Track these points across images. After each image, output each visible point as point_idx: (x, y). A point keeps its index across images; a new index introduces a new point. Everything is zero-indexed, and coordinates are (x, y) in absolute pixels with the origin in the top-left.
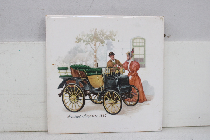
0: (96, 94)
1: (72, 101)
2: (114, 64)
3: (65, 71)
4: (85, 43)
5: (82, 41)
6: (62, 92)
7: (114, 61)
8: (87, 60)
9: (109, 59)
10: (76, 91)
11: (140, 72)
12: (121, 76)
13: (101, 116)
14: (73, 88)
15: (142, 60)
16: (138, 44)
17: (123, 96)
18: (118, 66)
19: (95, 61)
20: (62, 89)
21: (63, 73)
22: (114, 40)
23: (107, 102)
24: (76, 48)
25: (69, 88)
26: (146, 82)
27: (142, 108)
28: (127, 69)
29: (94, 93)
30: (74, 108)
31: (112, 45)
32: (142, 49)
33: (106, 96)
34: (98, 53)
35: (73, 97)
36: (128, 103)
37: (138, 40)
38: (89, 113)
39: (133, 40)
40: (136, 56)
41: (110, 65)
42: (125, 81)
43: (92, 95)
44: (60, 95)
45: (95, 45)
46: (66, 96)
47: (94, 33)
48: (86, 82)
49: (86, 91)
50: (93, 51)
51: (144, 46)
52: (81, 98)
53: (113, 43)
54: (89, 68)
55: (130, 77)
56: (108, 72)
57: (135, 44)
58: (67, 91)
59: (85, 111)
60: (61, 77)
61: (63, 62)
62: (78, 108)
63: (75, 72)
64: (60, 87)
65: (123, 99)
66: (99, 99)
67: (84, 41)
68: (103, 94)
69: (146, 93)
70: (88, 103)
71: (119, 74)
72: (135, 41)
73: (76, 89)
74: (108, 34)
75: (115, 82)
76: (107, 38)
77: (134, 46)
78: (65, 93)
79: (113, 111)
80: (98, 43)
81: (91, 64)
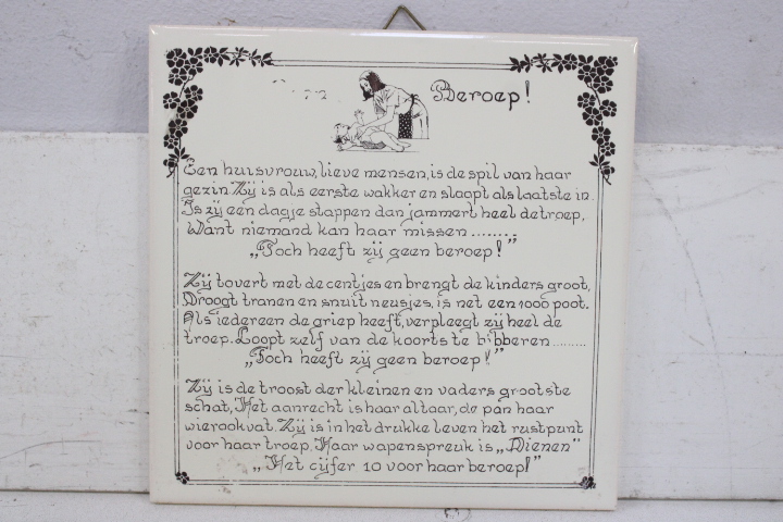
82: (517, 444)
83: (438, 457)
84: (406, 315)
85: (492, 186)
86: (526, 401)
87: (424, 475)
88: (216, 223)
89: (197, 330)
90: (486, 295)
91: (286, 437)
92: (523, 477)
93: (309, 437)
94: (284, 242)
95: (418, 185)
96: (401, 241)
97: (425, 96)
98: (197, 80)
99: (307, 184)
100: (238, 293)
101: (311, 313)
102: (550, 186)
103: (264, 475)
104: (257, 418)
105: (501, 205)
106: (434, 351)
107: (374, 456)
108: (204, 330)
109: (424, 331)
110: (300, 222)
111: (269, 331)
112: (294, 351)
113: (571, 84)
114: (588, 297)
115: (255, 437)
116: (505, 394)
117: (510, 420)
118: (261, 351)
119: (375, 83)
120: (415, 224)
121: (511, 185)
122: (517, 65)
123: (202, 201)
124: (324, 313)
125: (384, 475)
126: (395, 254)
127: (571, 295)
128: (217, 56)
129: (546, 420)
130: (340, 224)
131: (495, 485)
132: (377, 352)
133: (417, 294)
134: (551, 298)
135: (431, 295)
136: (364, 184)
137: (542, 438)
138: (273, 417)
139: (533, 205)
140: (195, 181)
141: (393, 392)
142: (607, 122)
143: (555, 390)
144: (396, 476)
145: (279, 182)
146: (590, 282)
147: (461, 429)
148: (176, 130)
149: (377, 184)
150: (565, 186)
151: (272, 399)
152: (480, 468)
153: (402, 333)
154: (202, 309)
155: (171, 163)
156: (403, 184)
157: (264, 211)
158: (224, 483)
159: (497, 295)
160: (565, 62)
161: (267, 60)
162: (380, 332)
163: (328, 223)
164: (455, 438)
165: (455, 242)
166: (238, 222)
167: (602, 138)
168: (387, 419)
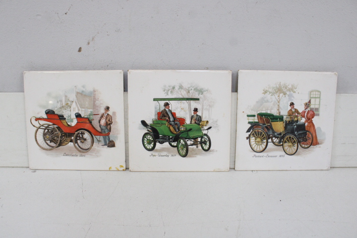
0: (277, 138)
1: (257, 143)
2: (293, 113)
3: (253, 118)
4: (271, 94)
5: (268, 93)
6: (250, 135)
7: (293, 110)
8: (272, 109)
9: (289, 108)
10: (261, 135)
11: (315, 120)
12: (299, 123)
13: (280, 156)
14: (258, 132)
15: (317, 109)
16: (314, 96)
17: (300, 140)
18: (296, 114)
19: (278, 110)
20: (249, 133)
21: (251, 119)
22: (295, 92)
23: (285, 145)
24: (263, 99)
25: (255, 132)
26: (319, 128)
27: (315, 150)
28: (304, 117)
29: (276, 137)
30: (258, 150)
31: (293, 97)
32: (318, 100)
33: (285, 139)
34: (281, 102)
35: (258, 140)
36: (303, 146)
37: (314, 93)
38: (271, 154)
39: (311, 92)
40: (312, 106)
41: (291, 114)
42: (302, 127)
43: (274, 138)
45: (279, 96)
46: (253, 139)
47: (278, 86)
48: (270, 128)
49: (269, 135)
50: (277, 102)
51: (320, 98)
52: (265, 141)
53: (294, 95)
54: (272, 115)
55: (306, 124)
56: (288, 120)
57: (312, 96)
58: (253, 134)
59: (267, 152)
60: (249, 123)
61: (252, 110)
62: (262, 149)
63: (261, 119)
64: (248, 131)
65: (299, 142)
66: (280, 142)
67: (270, 93)
68: (283, 137)
69: (319, 138)
70: (270, 145)
71: (297, 121)
72: (312, 93)
73: (261, 133)
74: (290, 87)
75: (293, 128)
76: (289, 90)
77: (311, 98)
78: (252, 136)
79: (291, 152)
80: (281, 95)
81: (275, 112)
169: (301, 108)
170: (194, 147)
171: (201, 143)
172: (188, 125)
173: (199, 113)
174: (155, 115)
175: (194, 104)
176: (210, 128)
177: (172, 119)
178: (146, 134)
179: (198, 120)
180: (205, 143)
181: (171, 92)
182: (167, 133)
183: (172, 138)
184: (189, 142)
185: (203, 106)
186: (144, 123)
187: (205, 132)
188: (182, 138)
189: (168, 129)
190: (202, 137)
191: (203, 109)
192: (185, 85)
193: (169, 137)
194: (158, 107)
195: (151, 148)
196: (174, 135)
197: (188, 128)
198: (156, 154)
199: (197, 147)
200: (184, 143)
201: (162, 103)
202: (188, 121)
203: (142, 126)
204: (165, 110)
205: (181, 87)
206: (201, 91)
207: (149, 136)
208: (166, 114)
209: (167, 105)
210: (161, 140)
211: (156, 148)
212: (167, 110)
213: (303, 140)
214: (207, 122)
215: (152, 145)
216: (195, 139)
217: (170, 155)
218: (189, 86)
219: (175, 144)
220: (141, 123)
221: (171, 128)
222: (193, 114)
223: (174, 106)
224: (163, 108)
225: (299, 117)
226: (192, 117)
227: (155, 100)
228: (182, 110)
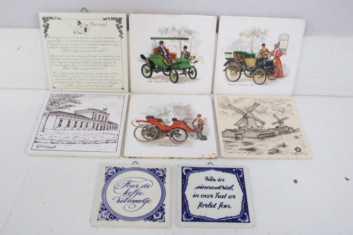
0: (249, 71)
1: (232, 75)
2: (264, 52)
3: (229, 55)
4: (246, 37)
5: (244, 35)
6: (226, 68)
7: (264, 50)
8: (246, 48)
9: (261, 48)
10: (235, 68)
11: (282, 58)
12: (268, 60)
13: (251, 85)
14: (234, 66)
15: (285, 50)
16: (283, 39)
17: (268, 73)
18: (267, 53)
19: (251, 49)
20: (226, 67)
21: (228, 56)
22: (267, 35)
23: (255, 76)
24: (239, 40)
25: (231, 66)
26: (285, 65)
27: (280, 82)
28: (273, 55)
29: (248, 70)
30: (233, 79)
31: (265, 39)
32: (286, 42)
33: (255, 72)
34: (254, 43)
35: (233, 72)
36: (270, 78)
37: (284, 36)
38: (243, 83)
40: (281, 47)
41: (262, 52)
42: (270, 63)
43: (246, 71)
44: (224, 70)
45: (253, 38)
46: (228, 71)
47: (253, 30)
48: (243, 63)
49: (242, 69)
50: (251, 42)
51: (288, 40)
52: (239, 73)
53: (266, 37)
54: (246, 53)
55: (274, 61)
56: (259, 57)
57: (281, 39)
58: (229, 68)
59: (240, 81)
60: (226, 59)
61: (229, 49)
62: (235, 79)
63: (236, 55)
64: (225, 65)
65: (267, 75)
66: (251, 74)
67: (245, 35)
68: (254, 71)
69: (284, 72)
70: (243, 76)
71: (267, 58)
72: (282, 36)
73: (236, 67)
74: (263, 31)
75: (263, 64)
76: (262, 33)
77: (280, 40)
78: (228, 69)
79: (259, 82)
80: (255, 37)
81: (248, 51)
82: (110, 82)
83: (97, 84)
84: (89, 61)
85: (102, 40)
86: (111, 75)
87: (94, 87)
88: (54, 46)
89: (53, 64)
90: (102, 58)
91: (71, 81)
92: (112, 88)
93: (75, 81)
94: (67, 49)
95: (89, 40)
96: (87, 49)
97: (88, 25)
98: (48, 22)
99: (70, 40)
100: (60, 58)
101: (73, 61)
102: (112, 40)
103: (68, 87)
104: (66, 78)
105: (104, 43)
106: (95, 67)
107: (86, 84)
108: (55, 64)
109: (92, 64)
110: (69, 46)
111: (66, 64)
112: (71, 67)
113: (115, 23)
114: (120, 59)
115: (65, 81)
116: (107, 74)
117: (109, 78)
118: (65, 67)
119: (80, 23)
120: (89, 46)
121: (105, 40)
122: (104, 19)
123: (51, 43)
124: (75, 61)
125: (88, 87)
126: (86, 51)
127: (117, 58)
128: (51, 18)
129: (115, 78)
130: (76, 46)
131: (107, 89)
132: (85, 67)
133: (91, 58)
134: (114, 58)
135: (93, 58)
136: (79, 40)
137: (115, 82)
138: (68, 78)
139: (109, 43)
140: (50, 39)
141: (88, 74)
142: (121, 29)
143: (116, 74)
144: (90, 87)
145: (65, 39)
146: (120, 56)
147: (100, 80)
148: (46, 31)
149: (82, 40)
150: (115, 40)
151: (68, 75)
152: (104, 86)
153: (89, 64)
154: (54, 61)
155: (46, 37)
156: (86, 40)
157: (63, 44)
158: (61, 88)
159: (104, 58)
160: (113, 19)
161: (60, 19)
162: (85, 64)
163: (74, 46)
164: (100, 81)
165: (96, 49)
166: (58, 46)
167: (121, 32)
168: (87, 78)
169: (271, 48)
170: (184, 76)
171: (189, 73)
172: (179, 59)
173: (188, 50)
174: (152, 51)
175: (184, 43)
176: (196, 61)
177: (165, 54)
178: (144, 65)
179: (187, 55)
180: (192, 73)
181: (166, 33)
182: (162, 64)
183: (165, 69)
184: (179, 72)
185: (191, 44)
186: (143, 57)
187: (192, 65)
188: (174, 69)
189: (162, 62)
190: (190, 69)
191: (191, 46)
192: (177, 28)
193: (163, 67)
194: (155, 45)
195: (148, 76)
196: (167, 67)
197: (179, 61)
198: (153, 80)
199: (186, 76)
200: (175, 73)
201: (158, 41)
202: (179, 56)
203: (141, 59)
204: (160, 47)
205: (174, 29)
206: (190, 33)
207: (147, 67)
208: (160, 50)
209: (161, 43)
210: (156, 70)
211: (153, 76)
212: (162, 47)
213: (271, 74)
214: (195, 57)
215: (149, 74)
216: (184, 69)
217: (164, 82)
218: (180, 28)
219: (168, 73)
220: (140, 56)
221: (165, 61)
222: (183, 50)
223: (167, 44)
224: (158, 45)
225: (269, 56)
226: (182, 53)
227: (152, 38)
228: (174, 48)
